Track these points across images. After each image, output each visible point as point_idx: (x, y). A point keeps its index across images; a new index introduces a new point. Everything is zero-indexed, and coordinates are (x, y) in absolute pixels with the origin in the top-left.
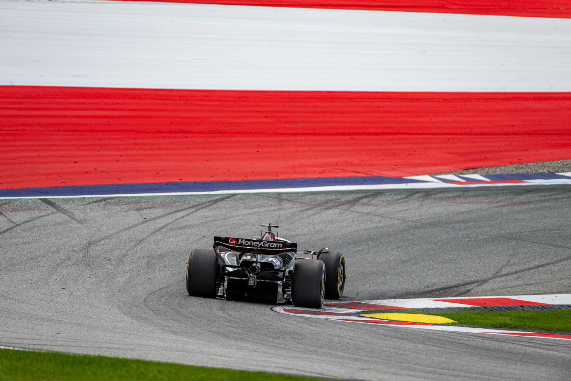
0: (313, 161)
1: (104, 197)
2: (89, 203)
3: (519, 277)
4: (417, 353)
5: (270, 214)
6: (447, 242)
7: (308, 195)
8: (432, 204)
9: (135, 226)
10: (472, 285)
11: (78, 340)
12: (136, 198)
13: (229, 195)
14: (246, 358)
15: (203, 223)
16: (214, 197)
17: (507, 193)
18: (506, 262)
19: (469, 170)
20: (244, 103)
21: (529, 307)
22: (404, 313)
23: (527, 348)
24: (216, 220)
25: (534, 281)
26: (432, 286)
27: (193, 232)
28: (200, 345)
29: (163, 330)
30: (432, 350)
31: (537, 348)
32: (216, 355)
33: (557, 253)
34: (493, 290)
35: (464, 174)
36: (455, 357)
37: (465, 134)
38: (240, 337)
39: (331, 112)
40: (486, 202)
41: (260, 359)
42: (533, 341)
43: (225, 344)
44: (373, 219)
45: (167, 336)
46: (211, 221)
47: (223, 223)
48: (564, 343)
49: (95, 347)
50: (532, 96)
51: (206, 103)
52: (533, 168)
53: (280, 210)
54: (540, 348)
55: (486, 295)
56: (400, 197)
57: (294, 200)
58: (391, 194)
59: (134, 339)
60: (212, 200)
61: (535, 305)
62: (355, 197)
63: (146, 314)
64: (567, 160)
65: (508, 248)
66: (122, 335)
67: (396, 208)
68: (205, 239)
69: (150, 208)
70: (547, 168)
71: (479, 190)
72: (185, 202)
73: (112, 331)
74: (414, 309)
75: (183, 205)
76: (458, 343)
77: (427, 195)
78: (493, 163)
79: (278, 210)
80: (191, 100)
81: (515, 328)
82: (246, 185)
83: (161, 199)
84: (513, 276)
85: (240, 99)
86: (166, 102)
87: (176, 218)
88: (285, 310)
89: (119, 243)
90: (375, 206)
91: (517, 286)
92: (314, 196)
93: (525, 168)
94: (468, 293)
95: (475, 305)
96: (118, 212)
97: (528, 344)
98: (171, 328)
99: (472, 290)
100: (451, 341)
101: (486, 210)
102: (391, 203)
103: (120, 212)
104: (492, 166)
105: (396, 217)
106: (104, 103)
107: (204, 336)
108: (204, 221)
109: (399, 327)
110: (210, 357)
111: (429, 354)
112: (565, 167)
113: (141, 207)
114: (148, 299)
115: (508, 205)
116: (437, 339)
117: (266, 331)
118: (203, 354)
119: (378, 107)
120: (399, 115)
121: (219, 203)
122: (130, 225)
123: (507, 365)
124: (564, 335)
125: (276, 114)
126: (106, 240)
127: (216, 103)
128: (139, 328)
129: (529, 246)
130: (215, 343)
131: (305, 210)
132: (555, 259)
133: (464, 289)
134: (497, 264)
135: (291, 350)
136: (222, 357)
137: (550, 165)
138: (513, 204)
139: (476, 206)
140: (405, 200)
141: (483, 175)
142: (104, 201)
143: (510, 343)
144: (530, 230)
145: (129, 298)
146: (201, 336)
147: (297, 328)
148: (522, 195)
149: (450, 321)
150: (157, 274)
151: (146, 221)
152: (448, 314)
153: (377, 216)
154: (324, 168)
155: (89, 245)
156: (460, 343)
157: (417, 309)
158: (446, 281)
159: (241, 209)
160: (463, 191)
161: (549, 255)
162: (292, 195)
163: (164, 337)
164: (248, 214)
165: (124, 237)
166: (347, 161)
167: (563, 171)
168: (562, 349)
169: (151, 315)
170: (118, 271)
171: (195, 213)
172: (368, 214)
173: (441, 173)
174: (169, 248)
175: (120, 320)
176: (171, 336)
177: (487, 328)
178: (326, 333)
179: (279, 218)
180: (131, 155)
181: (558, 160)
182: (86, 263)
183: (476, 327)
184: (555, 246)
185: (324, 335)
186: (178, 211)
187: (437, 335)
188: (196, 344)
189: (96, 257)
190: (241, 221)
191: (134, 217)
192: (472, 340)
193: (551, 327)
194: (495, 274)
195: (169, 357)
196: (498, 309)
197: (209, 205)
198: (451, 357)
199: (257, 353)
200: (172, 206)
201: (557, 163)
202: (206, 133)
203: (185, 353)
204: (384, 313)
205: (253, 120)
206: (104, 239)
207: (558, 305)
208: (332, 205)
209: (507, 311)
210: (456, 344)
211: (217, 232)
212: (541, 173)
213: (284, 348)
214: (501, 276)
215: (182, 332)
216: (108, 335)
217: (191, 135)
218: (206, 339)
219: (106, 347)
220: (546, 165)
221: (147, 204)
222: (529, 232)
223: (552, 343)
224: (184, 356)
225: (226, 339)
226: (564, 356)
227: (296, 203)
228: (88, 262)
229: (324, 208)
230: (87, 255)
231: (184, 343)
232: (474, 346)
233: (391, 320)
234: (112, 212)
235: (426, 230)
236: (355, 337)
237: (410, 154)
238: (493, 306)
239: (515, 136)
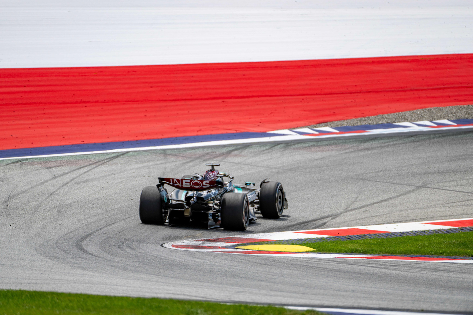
0: (192, 122)
1: (20, 159)
2: (8, 164)
3: (366, 211)
4: (283, 277)
5: (157, 167)
6: (305, 184)
7: (188, 150)
8: (292, 154)
9: (46, 181)
10: (327, 219)
11: (2, 277)
12: (47, 158)
13: (123, 153)
14: (142, 286)
15: (102, 176)
16: (111, 155)
17: (353, 141)
18: (355, 198)
19: (321, 124)
20: (133, 77)
21: (375, 235)
22: (272, 244)
23: (374, 268)
24: (113, 174)
25: (378, 213)
26: (294, 221)
27: (94, 184)
28: (103, 278)
29: (72, 266)
30: (296, 274)
31: (383, 268)
32: (117, 285)
33: (397, 189)
34: (344, 222)
35: (317, 127)
36: (315, 279)
37: (317, 94)
38: (137, 270)
39: (205, 81)
40: (336, 149)
41: (153, 287)
42: (379, 263)
43: (124, 276)
44: (243, 168)
45: (76, 271)
46: (109, 175)
47: (119, 176)
48: (405, 264)
49: (17, 283)
50: (371, 61)
51: (101, 78)
52: (374, 120)
53: (166, 163)
54: (385, 268)
55: (339, 227)
56: (264, 148)
57: (177, 155)
58: (257, 147)
59: (49, 275)
60: (109, 157)
61: (380, 233)
62: (227, 150)
63: (58, 254)
64: (402, 112)
65: (355, 187)
66: (39, 272)
67: (262, 157)
68: (105, 190)
69: (58, 166)
70: (385, 119)
71: (330, 140)
72: (86, 160)
73: (31, 269)
74: (280, 240)
75: (86, 163)
76: (317, 267)
77: (287, 146)
78: (340, 117)
79: (164, 163)
80: (88, 76)
81: (364, 253)
82: (137, 144)
83: (67, 158)
84: (360, 209)
85: (129, 73)
86: (68, 78)
87: (80, 174)
88: (173, 246)
89: (34, 196)
90: (244, 156)
91: (365, 218)
92: (193, 151)
93: (367, 120)
94: (324, 226)
95: (330, 235)
96: (32, 171)
97: (375, 266)
98: (79, 264)
99: (327, 223)
100: (311, 266)
101: (336, 156)
102: (257, 154)
103: (33, 170)
104: (340, 120)
105: (262, 165)
106: (17, 81)
107: (106, 270)
108: (103, 175)
109: (268, 256)
110: (112, 287)
111: (293, 277)
112: (400, 118)
113: (50, 166)
114: (59, 241)
115: (354, 151)
116: (300, 265)
117: (157, 264)
118: (106, 285)
119: (244, 75)
120: (261, 81)
121: (115, 159)
122: (43, 181)
123: (358, 284)
124: (405, 257)
125: (159, 84)
126: (23, 194)
127: (110, 77)
128: (53, 266)
129: (373, 184)
130: (115, 275)
131: (187, 162)
132: (395, 194)
133: (320, 222)
134: (347, 200)
135: (178, 278)
136: (122, 287)
137: (388, 117)
138: (359, 150)
139: (327, 154)
140: (269, 150)
141: (333, 127)
142: (20, 162)
143: (360, 265)
144: (374, 171)
145: (44, 241)
146: (104, 271)
147: (184, 260)
148: (366, 142)
149: (310, 249)
150: (66, 220)
151: (55, 177)
152: (308, 244)
153: (246, 165)
154: (201, 128)
155: (9, 199)
156: (319, 267)
157: (282, 240)
158: (306, 216)
159: (133, 164)
160: (317, 141)
161: (390, 191)
162: (175, 151)
163: (73, 272)
164: (140, 168)
165: (38, 191)
166: (219, 121)
167: (399, 122)
168: (403, 268)
169: (62, 254)
170: (33, 219)
171: (96, 169)
172: (239, 163)
173: (298, 127)
174: (75, 199)
175: (36, 259)
176: (79, 271)
177: (341, 254)
178: (207, 264)
179: (165, 170)
180: (41, 123)
181: (394, 112)
182: (7, 213)
183: (332, 253)
184: (395, 183)
185: (206, 265)
186: (81, 168)
187: (299, 262)
188: (100, 277)
189: (15, 209)
190: (134, 174)
191: (45, 174)
192: (329, 264)
193: (394, 251)
194: (345, 209)
195: (78, 289)
196: (349, 238)
197: (106, 162)
198: (312, 279)
199: (151, 282)
200: (77, 164)
201: (394, 115)
202: (102, 102)
203: (91, 285)
204: (255, 245)
205: (140, 90)
206: (21, 194)
207: (399, 232)
208: (209, 157)
209: (357, 239)
210: (316, 268)
211: (115, 183)
212: (382, 124)
213: (173, 277)
214: (351, 210)
215: (88, 268)
216: (27, 272)
217: (90, 104)
218: (108, 272)
219: (26, 282)
220: (384, 117)
221: (56, 163)
222: (373, 173)
223: (395, 264)
224: (90, 287)
225: (125, 271)
226: (406, 274)
227: (179, 157)
228: (9, 213)
229: (202, 160)
230: (8, 207)
231: (90, 276)
232: (330, 269)
233: (261, 251)
234: (27, 171)
235: (287, 175)
236: (231, 266)
237: (271, 113)
238: (345, 235)
239: (358, 94)
